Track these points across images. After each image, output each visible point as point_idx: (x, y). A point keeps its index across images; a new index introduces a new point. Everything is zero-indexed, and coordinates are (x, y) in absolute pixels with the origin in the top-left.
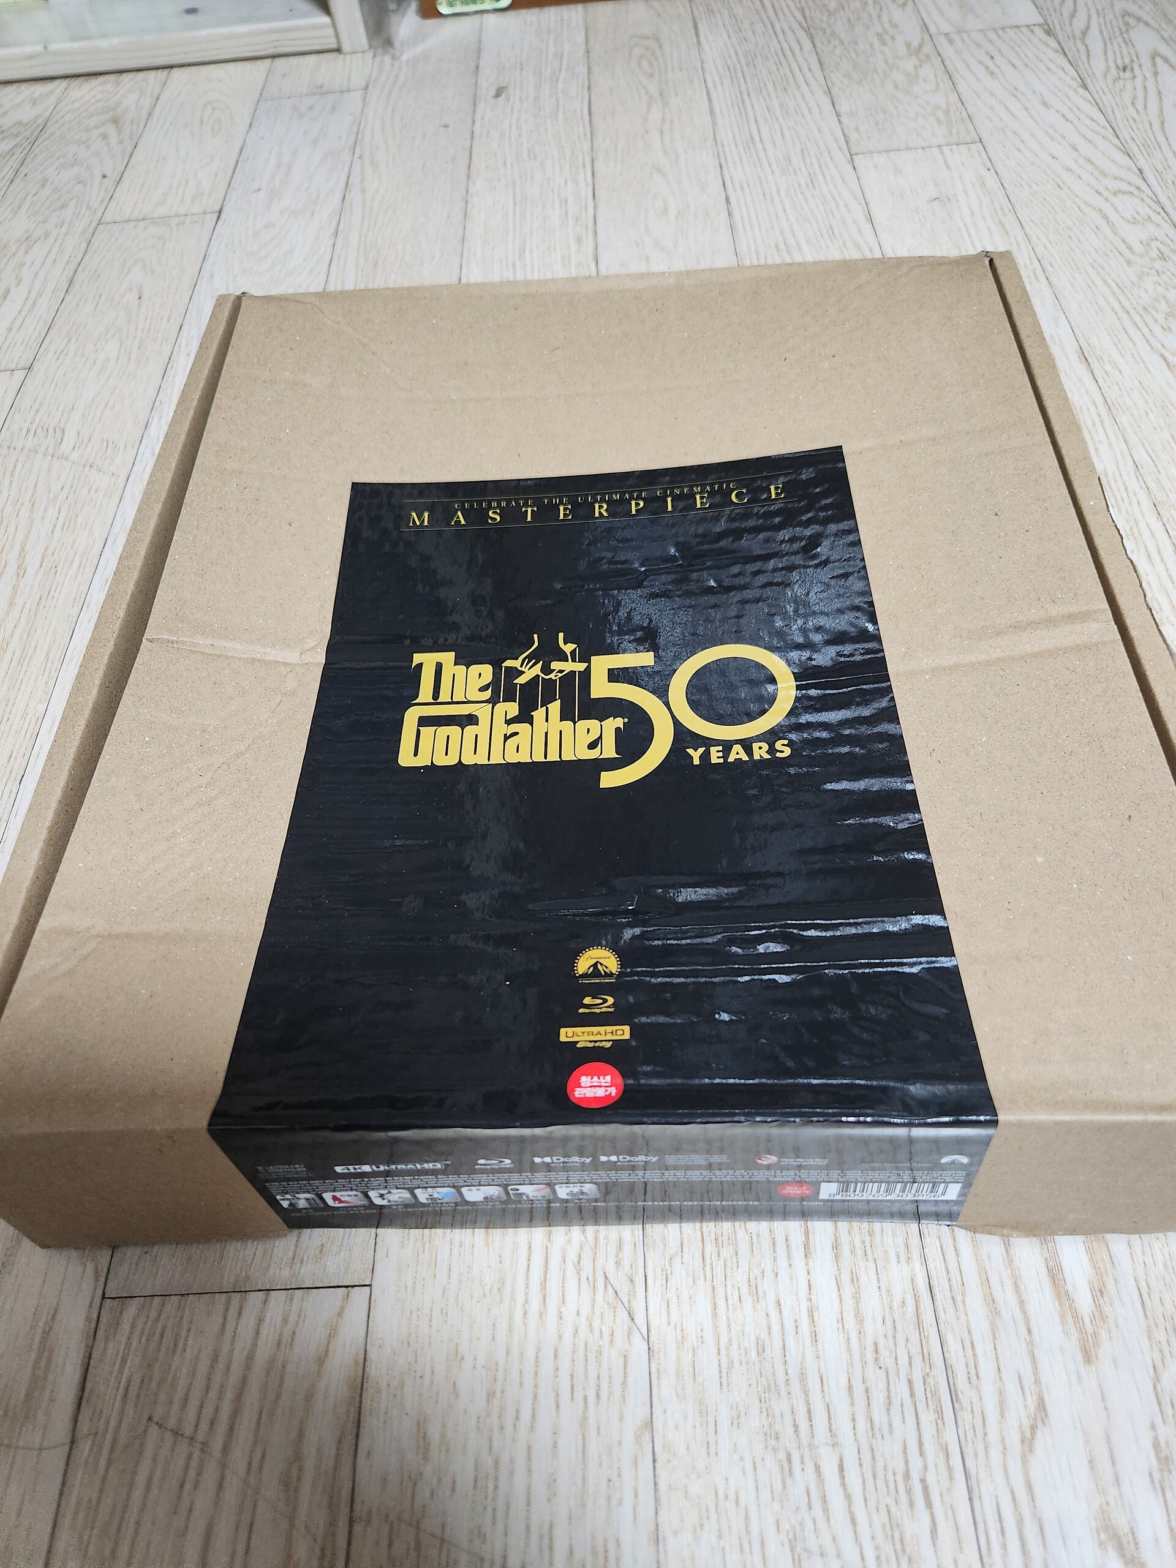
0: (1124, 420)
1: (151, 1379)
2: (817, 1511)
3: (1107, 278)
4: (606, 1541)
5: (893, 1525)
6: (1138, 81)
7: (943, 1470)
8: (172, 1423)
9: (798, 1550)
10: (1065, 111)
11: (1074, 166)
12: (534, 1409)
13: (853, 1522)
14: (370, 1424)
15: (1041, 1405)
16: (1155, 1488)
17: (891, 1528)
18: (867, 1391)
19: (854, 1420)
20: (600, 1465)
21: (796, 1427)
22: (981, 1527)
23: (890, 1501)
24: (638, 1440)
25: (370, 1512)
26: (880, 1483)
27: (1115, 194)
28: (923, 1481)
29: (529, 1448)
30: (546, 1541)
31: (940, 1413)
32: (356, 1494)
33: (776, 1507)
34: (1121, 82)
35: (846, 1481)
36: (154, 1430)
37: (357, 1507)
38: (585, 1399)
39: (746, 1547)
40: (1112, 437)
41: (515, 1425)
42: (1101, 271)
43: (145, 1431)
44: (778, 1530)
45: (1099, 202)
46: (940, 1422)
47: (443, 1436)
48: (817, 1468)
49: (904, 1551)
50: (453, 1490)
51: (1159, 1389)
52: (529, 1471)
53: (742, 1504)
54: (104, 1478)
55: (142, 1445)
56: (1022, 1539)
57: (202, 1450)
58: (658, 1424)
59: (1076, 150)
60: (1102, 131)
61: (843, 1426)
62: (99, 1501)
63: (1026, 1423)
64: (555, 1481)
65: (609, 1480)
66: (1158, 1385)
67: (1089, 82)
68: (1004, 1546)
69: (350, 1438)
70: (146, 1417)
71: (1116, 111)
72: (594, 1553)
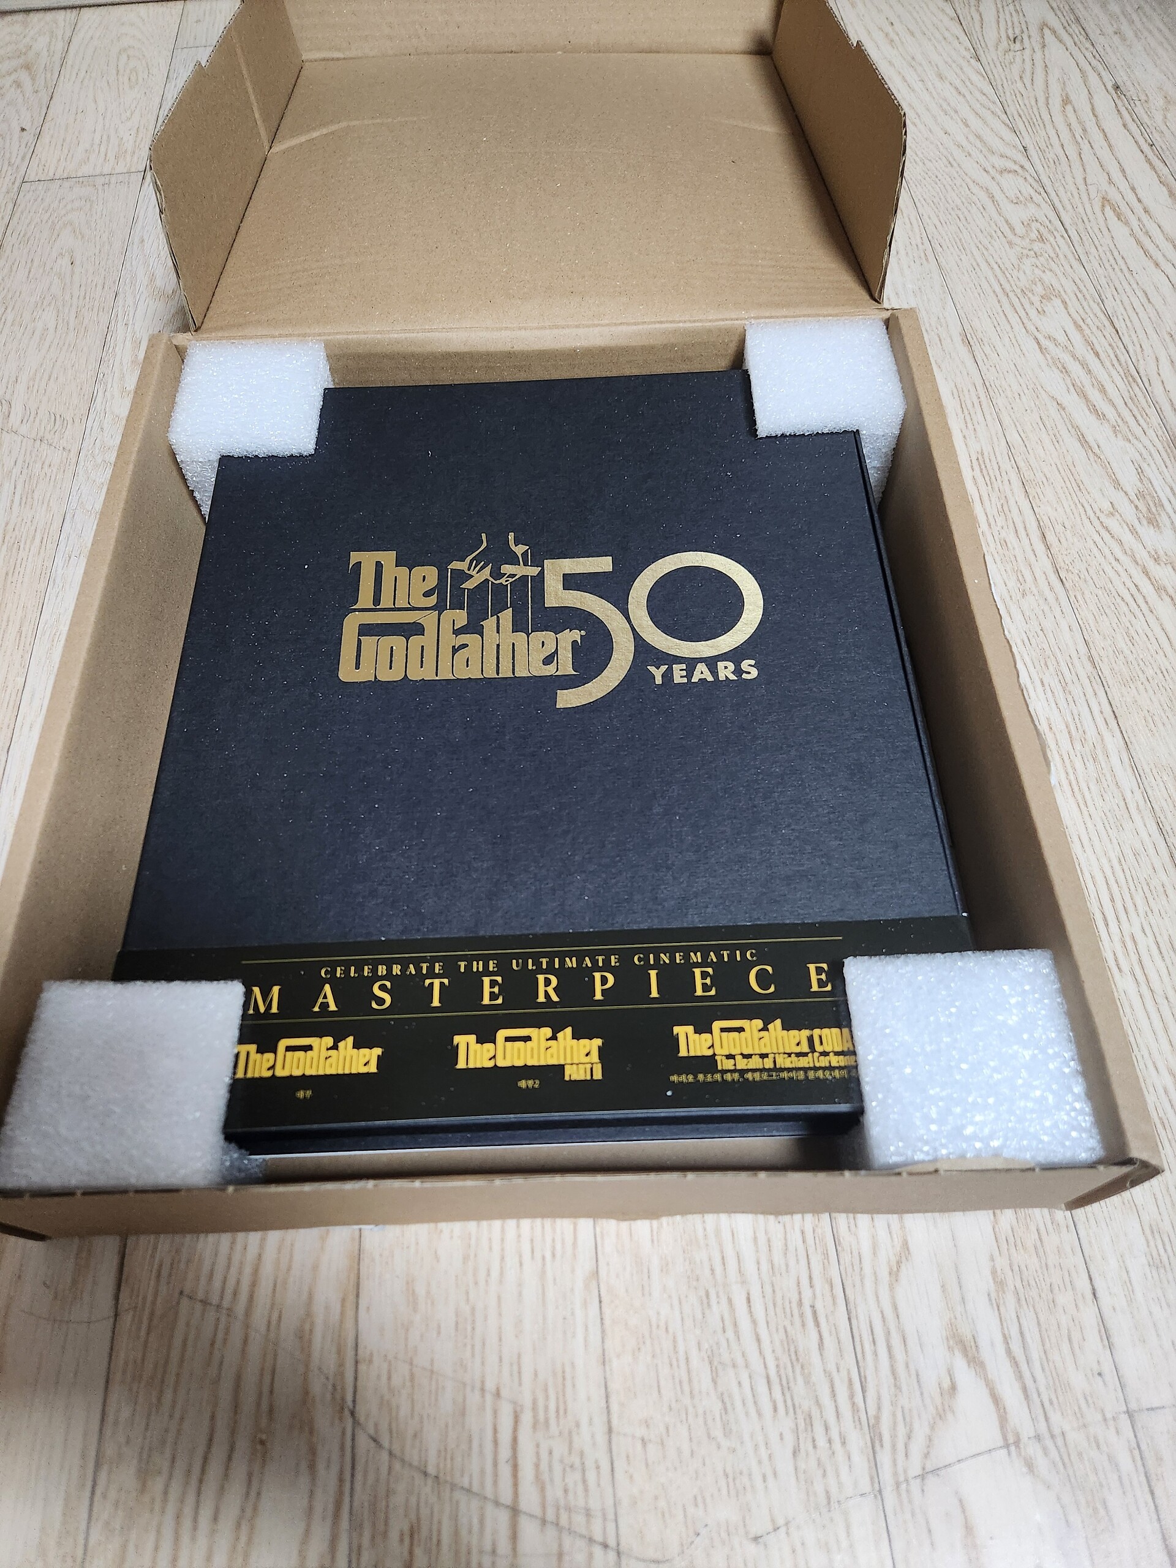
0: (1000, 402)
1: (179, 1261)
2: (730, 1334)
3: (990, 260)
4: (563, 1365)
5: (789, 1340)
6: (1028, 52)
7: (829, 1299)
8: (200, 1295)
9: (716, 1363)
10: (958, 83)
11: (964, 143)
12: (501, 1268)
13: (758, 1340)
14: (368, 1287)
15: (905, 1244)
16: (992, 1304)
17: (788, 1344)
18: (769, 1241)
19: (758, 1263)
20: (557, 1307)
21: (712, 1270)
22: (857, 1339)
23: (787, 1323)
24: (587, 1287)
25: (371, 1355)
26: (779, 1310)
27: (1001, 172)
28: (813, 1307)
29: (499, 1298)
30: (515, 1368)
31: (826, 1255)
32: (359, 1341)
33: (698, 1332)
34: (1011, 54)
35: (752, 1309)
36: (185, 1302)
37: (360, 1352)
38: (544, 1258)
39: (675, 1363)
40: (988, 417)
41: (487, 1281)
42: (985, 252)
43: (178, 1303)
44: (700, 1350)
45: (985, 180)
46: (826, 1261)
47: (428, 1292)
48: (730, 1301)
49: (798, 1360)
50: (439, 1333)
51: (997, 1230)
52: (500, 1315)
53: (671, 1331)
54: (146, 1342)
55: (177, 1313)
56: (889, 1348)
57: (229, 1315)
58: (603, 1273)
59: (967, 126)
60: (991, 106)
61: (750, 1267)
62: (143, 1360)
63: (894, 1260)
64: (521, 1321)
65: (565, 1319)
66: (997, 1227)
67: (980, 52)
68: (875, 1354)
69: (351, 1298)
70: (177, 1291)
71: (1005, 85)
72: (554, 1374)
